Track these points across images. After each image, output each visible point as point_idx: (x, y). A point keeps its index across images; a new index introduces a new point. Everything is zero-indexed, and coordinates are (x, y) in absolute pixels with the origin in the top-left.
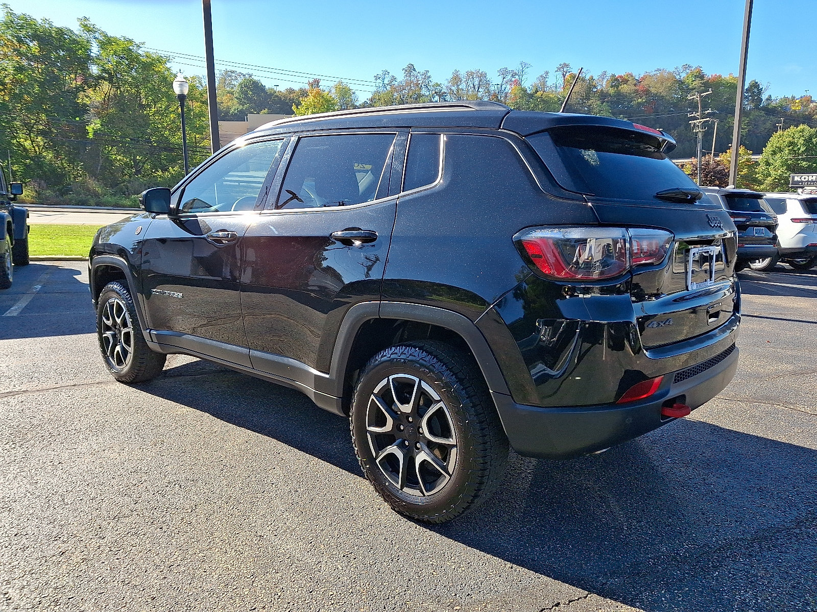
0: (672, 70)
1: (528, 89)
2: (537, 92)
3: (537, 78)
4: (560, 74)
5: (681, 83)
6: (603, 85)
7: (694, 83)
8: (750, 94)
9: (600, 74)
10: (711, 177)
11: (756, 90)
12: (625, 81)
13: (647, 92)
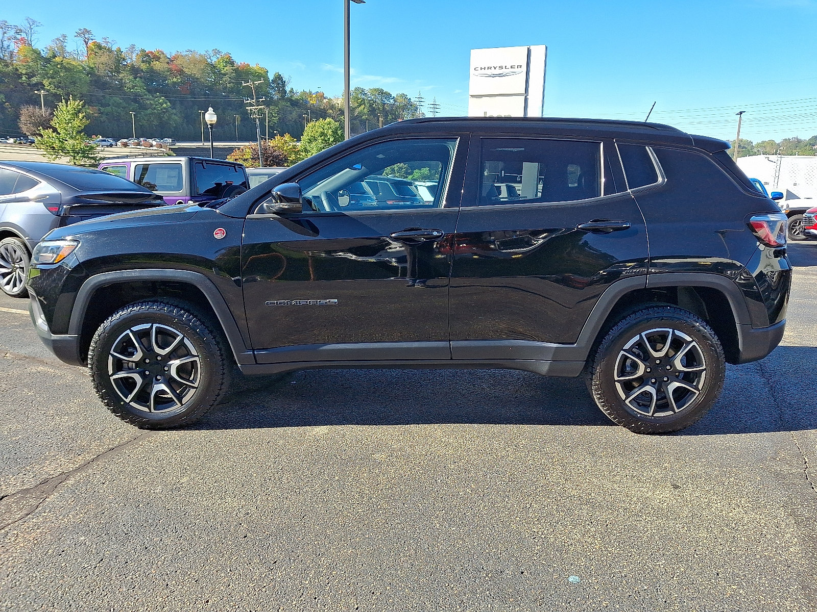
0: (203, 53)
1: (42, 52)
2: (55, 57)
3: (53, 41)
4: (80, 40)
5: (213, 67)
6: (133, 59)
7: (226, 68)
8: (275, 85)
9: (128, 46)
10: (270, 161)
11: (280, 82)
12: (158, 58)
13: (181, 72)
